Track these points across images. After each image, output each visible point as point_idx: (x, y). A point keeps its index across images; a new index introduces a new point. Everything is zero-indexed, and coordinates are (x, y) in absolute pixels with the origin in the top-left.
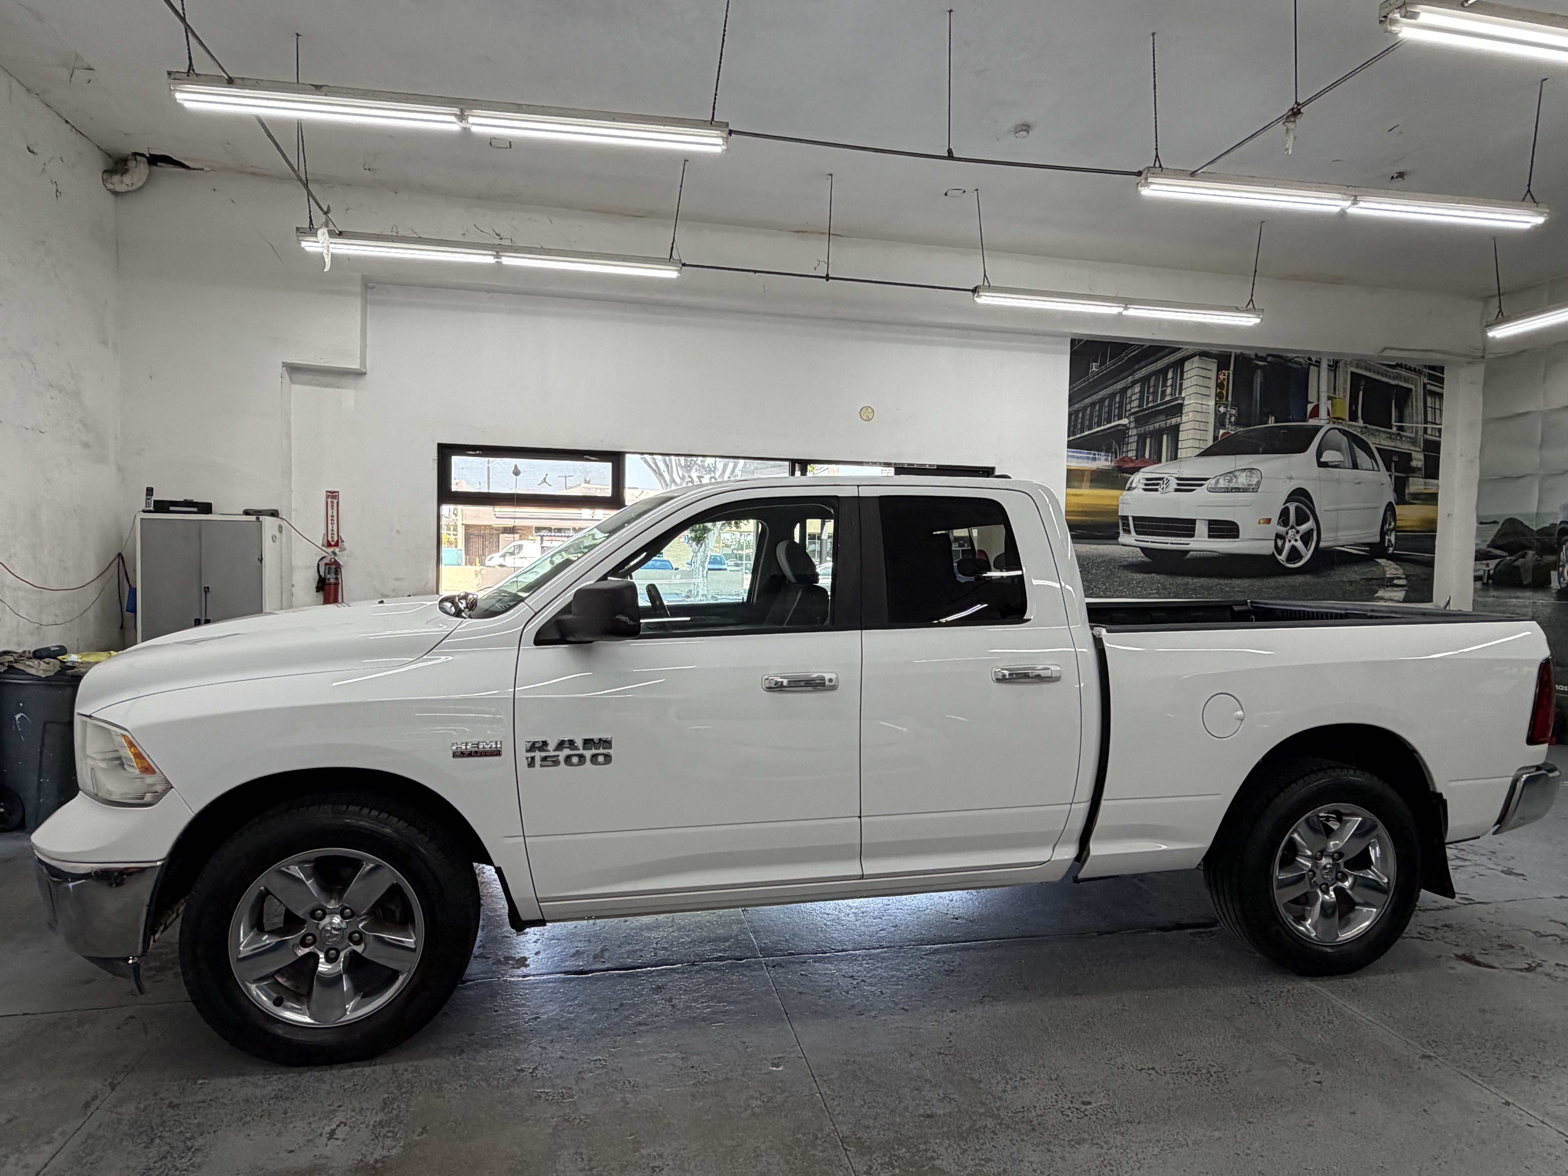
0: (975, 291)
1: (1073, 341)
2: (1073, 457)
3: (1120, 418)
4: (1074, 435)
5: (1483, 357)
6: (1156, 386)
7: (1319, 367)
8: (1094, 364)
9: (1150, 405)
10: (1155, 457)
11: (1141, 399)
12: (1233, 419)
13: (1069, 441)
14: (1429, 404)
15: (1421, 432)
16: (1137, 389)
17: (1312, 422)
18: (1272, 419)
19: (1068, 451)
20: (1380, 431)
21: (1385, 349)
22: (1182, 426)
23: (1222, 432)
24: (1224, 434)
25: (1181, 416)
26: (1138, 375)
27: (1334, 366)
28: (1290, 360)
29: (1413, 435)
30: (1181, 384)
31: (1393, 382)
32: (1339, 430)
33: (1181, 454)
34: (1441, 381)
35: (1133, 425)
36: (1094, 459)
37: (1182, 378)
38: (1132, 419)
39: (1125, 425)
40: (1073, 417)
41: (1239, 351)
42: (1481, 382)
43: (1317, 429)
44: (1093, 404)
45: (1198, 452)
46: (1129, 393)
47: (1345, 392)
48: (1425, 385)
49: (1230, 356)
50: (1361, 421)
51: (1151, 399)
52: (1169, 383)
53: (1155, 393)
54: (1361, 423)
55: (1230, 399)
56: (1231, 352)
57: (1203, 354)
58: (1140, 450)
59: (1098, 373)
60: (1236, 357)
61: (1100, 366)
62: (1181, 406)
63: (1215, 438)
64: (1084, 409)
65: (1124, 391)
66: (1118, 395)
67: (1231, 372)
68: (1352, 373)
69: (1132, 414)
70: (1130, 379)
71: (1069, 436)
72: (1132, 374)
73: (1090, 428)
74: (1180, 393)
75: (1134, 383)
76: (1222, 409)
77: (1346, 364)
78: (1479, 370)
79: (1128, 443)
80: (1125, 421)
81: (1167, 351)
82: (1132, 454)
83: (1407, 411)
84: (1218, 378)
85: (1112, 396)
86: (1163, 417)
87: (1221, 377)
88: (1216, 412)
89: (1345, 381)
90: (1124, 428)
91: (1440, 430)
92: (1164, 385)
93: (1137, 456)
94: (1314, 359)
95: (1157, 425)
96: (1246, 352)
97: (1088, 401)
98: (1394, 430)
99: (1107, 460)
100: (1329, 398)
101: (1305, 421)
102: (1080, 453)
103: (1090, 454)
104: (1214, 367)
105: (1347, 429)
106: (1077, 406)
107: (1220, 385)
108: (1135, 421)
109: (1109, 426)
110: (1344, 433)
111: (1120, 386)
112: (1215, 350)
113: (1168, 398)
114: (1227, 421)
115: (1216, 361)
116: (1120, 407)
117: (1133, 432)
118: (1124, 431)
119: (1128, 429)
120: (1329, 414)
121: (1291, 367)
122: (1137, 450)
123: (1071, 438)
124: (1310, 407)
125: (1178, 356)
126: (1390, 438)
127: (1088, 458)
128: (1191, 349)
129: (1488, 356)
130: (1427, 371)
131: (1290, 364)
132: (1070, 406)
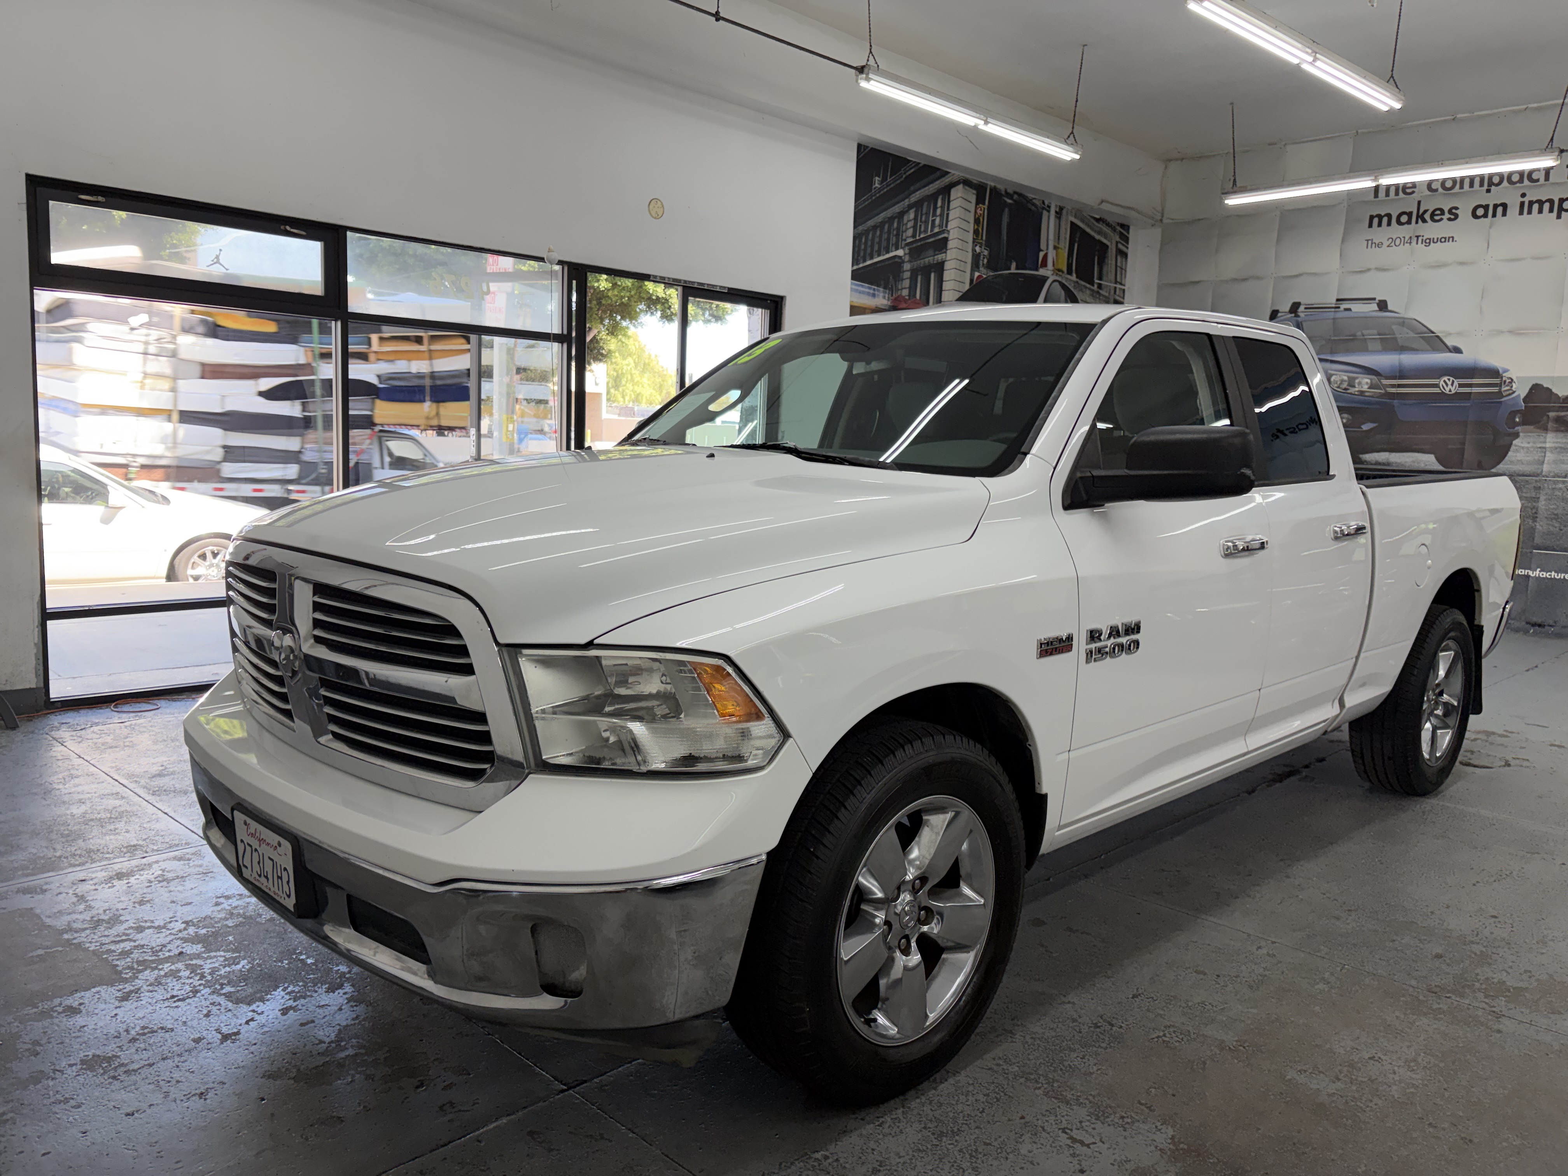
0: (861, 70)
1: (859, 146)
2: (856, 291)
3: (897, 249)
4: (857, 264)
5: (1161, 220)
6: (927, 214)
7: (1049, 211)
8: (877, 178)
9: (922, 236)
10: (924, 298)
11: (914, 227)
12: (986, 261)
13: (853, 271)
14: (1119, 264)
15: (1112, 292)
16: (912, 215)
17: (1042, 272)
18: (1014, 265)
19: (852, 284)
20: (1086, 287)
21: (1102, 201)
22: (946, 263)
23: (977, 274)
24: (979, 277)
25: (945, 252)
26: (914, 198)
27: (1059, 214)
28: (1030, 201)
29: (1107, 294)
30: (948, 214)
31: (1097, 237)
32: (1060, 283)
33: (945, 296)
34: (1126, 239)
35: (907, 258)
36: (874, 295)
37: (948, 209)
38: (907, 251)
39: (900, 257)
40: (857, 242)
41: (993, 184)
42: (1158, 246)
43: (1044, 279)
44: (875, 228)
45: (958, 295)
46: (906, 218)
47: (1065, 243)
48: (1117, 243)
49: (986, 189)
50: (1074, 275)
51: (923, 229)
52: (939, 211)
53: (926, 222)
54: (1074, 277)
55: (984, 238)
56: (987, 184)
57: (967, 183)
58: (912, 289)
59: (880, 190)
60: (991, 190)
61: (882, 182)
62: (946, 240)
63: (971, 281)
64: (867, 232)
65: (902, 214)
66: (896, 220)
67: (986, 207)
68: (1072, 223)
69: (907, 245)
70: (907, 202)
71: (853, 265)
72: (908, 196)
73: (872, 258)
74: (946, 226)
75: (910, 207)
76: (978, 249)
77: (1067, 213)
78: (1157, 232)
79: (903, 280)
80: (900, 252)
81: (938, 173)
82: (905, 293)
83: (1105, 269)
84: (976, 212)
85: (891, 219)
86: (931, 252)
87: (979, 211)
88: (974, 250)
89: (1066, 229)
90: (899, 261)
91: (1124, 291)
92: (934, 215)
93: (909, 296)
94: (1046, 203)
95: (927, 260)
96: (998, 186)
97: (870, 223)
98: (1095, 287)
99: (884, 297)
100: (1055, 248)
101: (1037, 270)
102: (862, 286)
103: (870, 288)
104: (973, 199)
105: (1064, 282)
106: (860, 228)
107: (977, 221)
108: (910, 254)
109: (887, 256)
110: (1063, 286)
111: (897, 209)
112: (975, 179)
113: (936, 230)
114: (981, 262)
115: (975, 192)
116: (897, 235)
117: (907, 266)
118: (900, 263)
119: (903, 262)
120: (1054, 265)
121: (1030, 209)
122: (910, 288)
123: (855, 267)
124: (1041, 254)
125: (946, 180)
126: (1092, 295)
127: (868, 294)
128: (956, 174)
129: (1165, 221)
130: (1119, 228)
131: (1030, 206)
132: (855, 227)
